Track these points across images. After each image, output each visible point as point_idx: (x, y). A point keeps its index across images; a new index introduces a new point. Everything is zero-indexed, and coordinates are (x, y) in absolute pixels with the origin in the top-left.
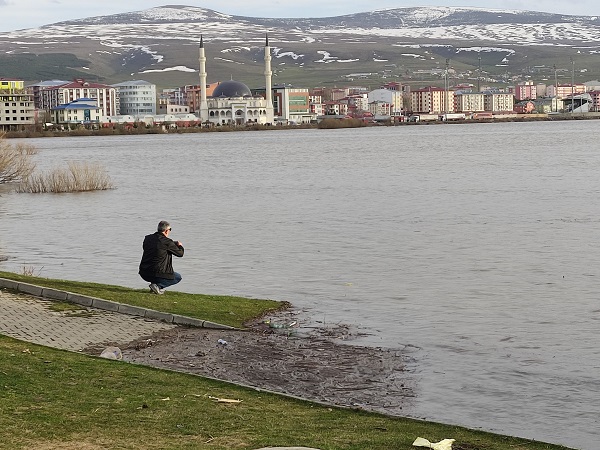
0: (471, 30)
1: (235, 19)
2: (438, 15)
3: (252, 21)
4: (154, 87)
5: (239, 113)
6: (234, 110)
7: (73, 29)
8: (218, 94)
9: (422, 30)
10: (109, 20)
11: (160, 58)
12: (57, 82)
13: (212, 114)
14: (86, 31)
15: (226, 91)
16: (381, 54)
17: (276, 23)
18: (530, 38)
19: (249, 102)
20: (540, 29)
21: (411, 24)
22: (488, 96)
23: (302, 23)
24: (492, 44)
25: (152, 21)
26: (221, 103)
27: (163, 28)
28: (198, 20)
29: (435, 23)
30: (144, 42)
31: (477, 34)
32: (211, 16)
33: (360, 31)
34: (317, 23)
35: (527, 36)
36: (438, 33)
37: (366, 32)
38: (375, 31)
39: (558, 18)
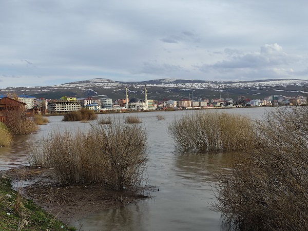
0: (181, 85)
1: (116, 82)
2: (171, 81)
3: (121, 82)
4: (111, 100)
5: (137, 107)
6: (136, 106)
7: (71, 85)
8: (131, 101)
9: (168, 85)
10: (81, 82)
11: (97, 93)
12: (82, 99)
13: (130, 107)
14: (75, 85)
15: (132, 100)
16: (158, 91)
17: (128, 83)
18: (197, 87)
19: (140, 104)
20: (199, 84)
21: (164, 83)
22: (200, 102)
23: (134, 83)
24: (185, 88)
25: (93, 83)
26: (132, 104)
27: (96, 84)
28: (106, 82)
29: (171, 83)
30: (91, 88)
31: (182, 86)
32: (109, 81)
33: (150, 85)
34: (139, 83)
35: (196, 86)
36: (172, 85)
37: (152, 85)
38: (155, 85)
39: (204, 82)
